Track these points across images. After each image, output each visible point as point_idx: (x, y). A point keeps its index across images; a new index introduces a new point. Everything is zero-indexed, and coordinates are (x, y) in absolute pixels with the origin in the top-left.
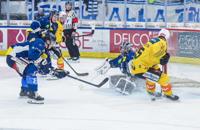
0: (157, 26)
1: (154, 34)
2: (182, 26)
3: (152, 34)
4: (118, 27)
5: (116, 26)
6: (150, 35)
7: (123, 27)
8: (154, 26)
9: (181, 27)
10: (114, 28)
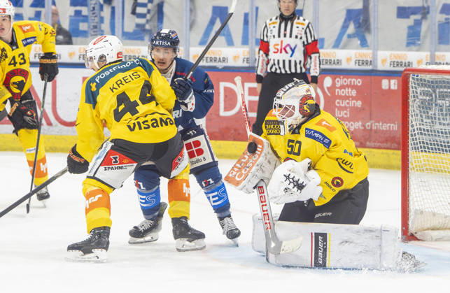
0: (349, 60)
1: (338, 85)
2: (425, 62)
3: (334, 84)
4: (231, 63)
5: (224, 60)
6: (328, 88)
7: (246, 65)
8: (339, 62)
9: (419, 62)
10: (220, 65)
